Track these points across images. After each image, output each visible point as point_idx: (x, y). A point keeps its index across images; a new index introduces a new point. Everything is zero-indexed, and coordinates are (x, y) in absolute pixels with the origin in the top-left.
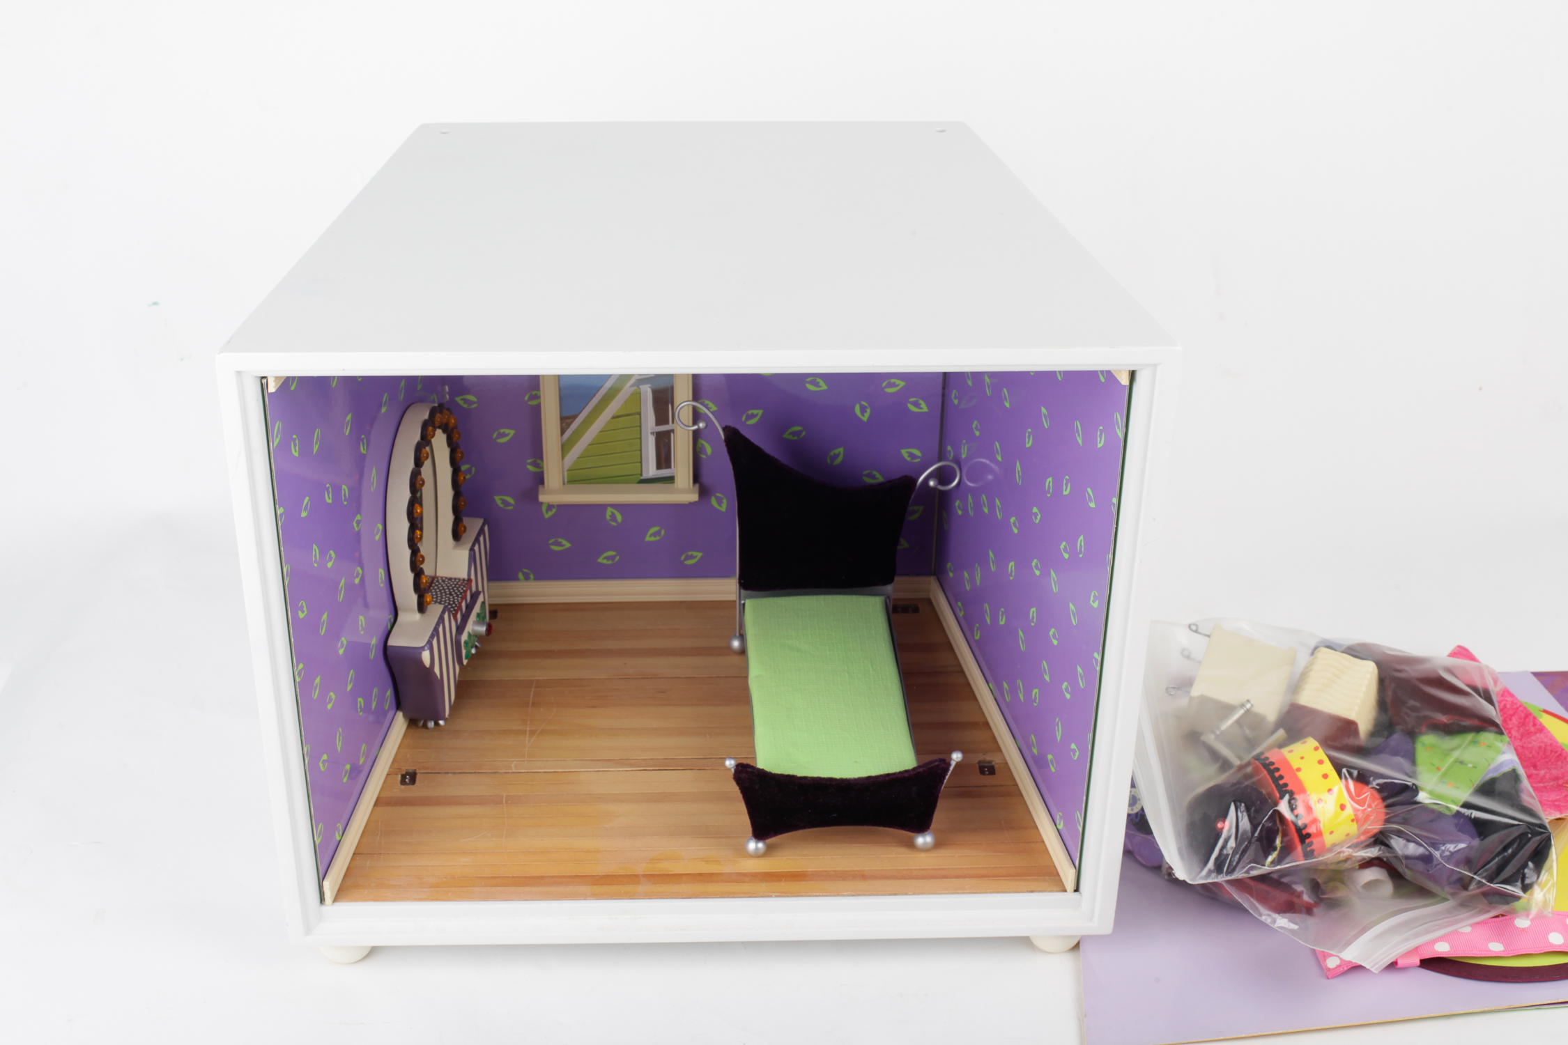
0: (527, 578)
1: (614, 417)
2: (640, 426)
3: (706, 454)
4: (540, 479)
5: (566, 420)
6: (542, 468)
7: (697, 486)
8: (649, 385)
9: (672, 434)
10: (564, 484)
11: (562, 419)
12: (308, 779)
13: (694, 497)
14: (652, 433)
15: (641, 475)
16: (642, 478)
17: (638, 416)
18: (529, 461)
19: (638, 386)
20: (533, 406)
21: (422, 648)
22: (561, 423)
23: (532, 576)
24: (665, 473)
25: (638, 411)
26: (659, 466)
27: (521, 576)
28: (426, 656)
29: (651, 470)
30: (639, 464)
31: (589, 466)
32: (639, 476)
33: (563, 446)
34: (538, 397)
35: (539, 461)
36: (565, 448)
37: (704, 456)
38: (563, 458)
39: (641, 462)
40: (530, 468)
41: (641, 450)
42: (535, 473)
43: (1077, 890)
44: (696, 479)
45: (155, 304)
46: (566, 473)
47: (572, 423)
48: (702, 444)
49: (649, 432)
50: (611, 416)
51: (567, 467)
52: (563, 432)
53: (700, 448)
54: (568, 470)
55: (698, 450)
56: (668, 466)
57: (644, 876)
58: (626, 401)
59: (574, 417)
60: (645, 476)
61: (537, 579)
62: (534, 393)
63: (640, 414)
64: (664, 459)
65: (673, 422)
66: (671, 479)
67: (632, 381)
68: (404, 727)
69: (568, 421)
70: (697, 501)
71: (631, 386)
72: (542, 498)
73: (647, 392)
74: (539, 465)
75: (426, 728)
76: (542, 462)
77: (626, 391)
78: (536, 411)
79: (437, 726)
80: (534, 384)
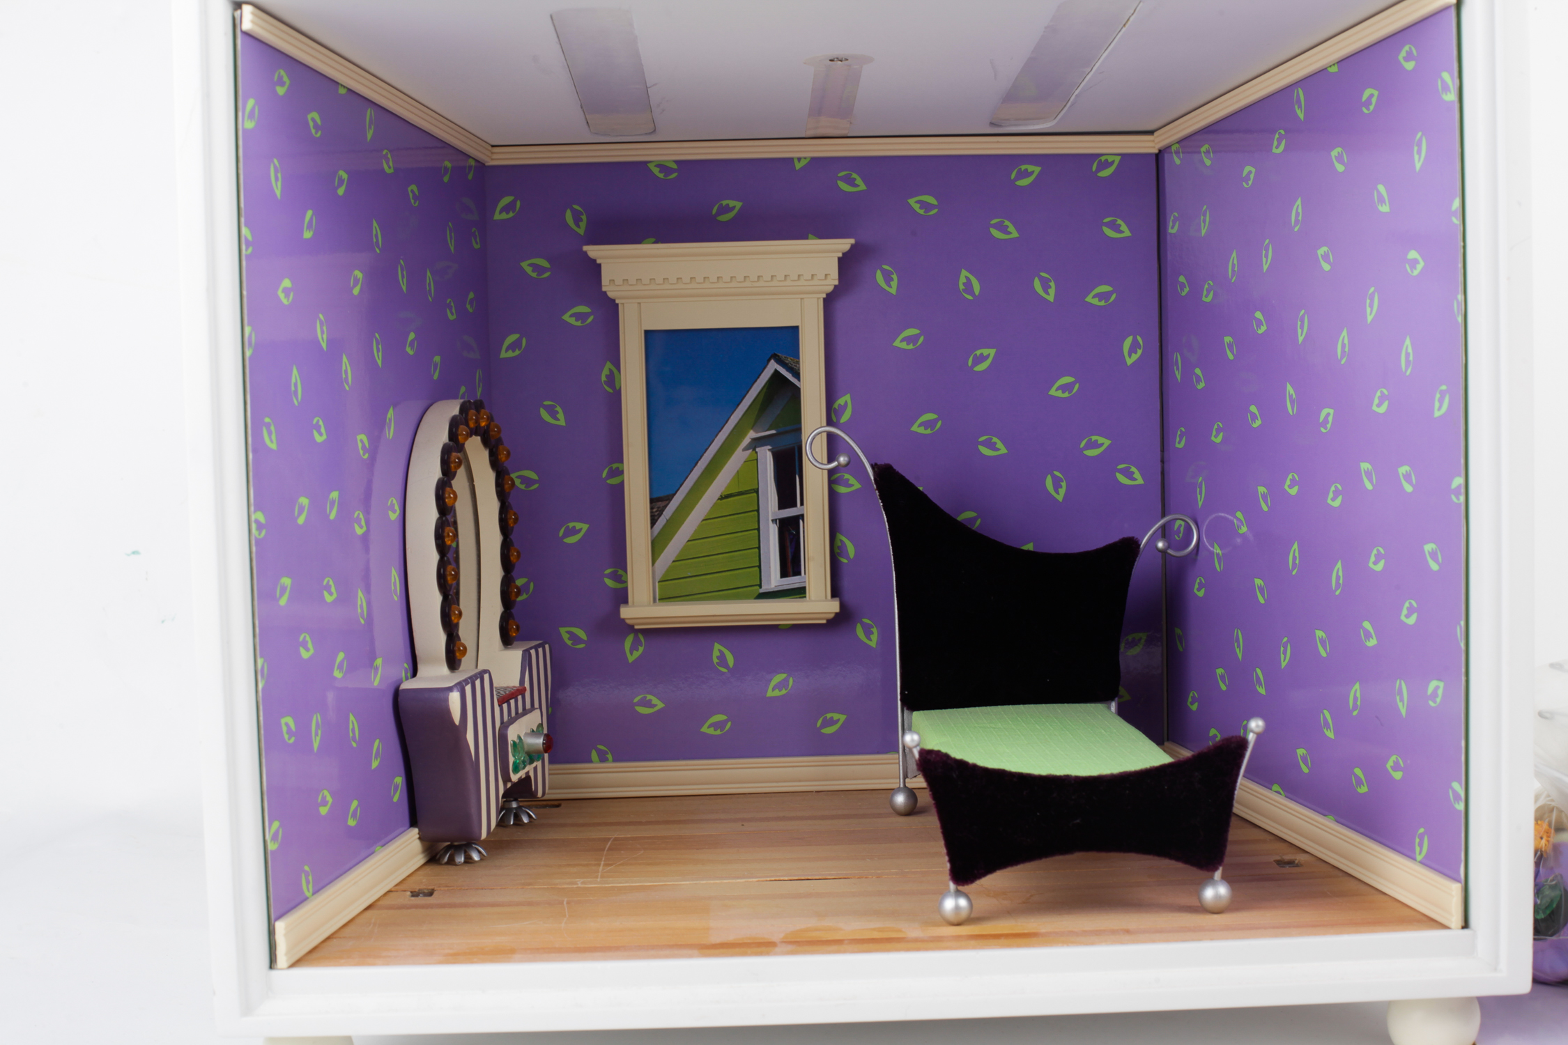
0: (603, 759)
1: (722, 498)
2: (758, 511)
3: (847, 557)
4: (622, 597)
5: (658, 503)
6: (626, 582)
7: (837, 600)
8: (770, 447)
9: (801, 522)
10: (654, 601)
11: (653, 501)
12: (261, 718)
13: (833, 607)
14: (774, 521)
15: (760, 586)
16: (761, 591)
17: (755, 495)
18: (608, 571)
19: (754, 449)
20: (612, 486)
21: (450, 689)
22: (652, 508)
23: (610, 756)
24: (792, 582)
25: (756, 487)
26: (784, 574)
27: (594, 755)
28: (454, 698)
29: (773, 579)
30: (757, 569)
31: (689, 574)
32: (758, 587)
33: (653, 543)
34: (619, 472)
35: (621, 572)
36: (657, 546)
37: (845, 561)
38: (653, 563)
39: (760, 567)
40: (609, 582)
41: (759, 548)
42: (615, 590)
43: (1466, 925)
44: (835, 592)
46: (657, 584)
47: (666, 506)
48: (842, 541)
49: (770, 518)
50: (718, 496)
51: (658, 577)
52: (653, 521)
53: (839, 547)
54: (659, 582)
55: (837, 551)
56: (798, 573)
57: (784, 943)
58: (738, 474)
59: (669, 498)
60: (766, 588)
61: (618, 760)
62: (615, 466)
63: (757, 491)
64: (791, 562)
65: (802, 504)
66: (800, 592)
67: (746, 441)
68: (420, 860)
69: (661, 504)
70: (837, 614)
71: (745, 449)
72: (626, 613)
73: (766, 458)
74: (621, 576)
75: (451, 861)
76: (625, 570)
77: (739, 457)
78: (617, 495)
79: (469, 860)
80: (616, 453)
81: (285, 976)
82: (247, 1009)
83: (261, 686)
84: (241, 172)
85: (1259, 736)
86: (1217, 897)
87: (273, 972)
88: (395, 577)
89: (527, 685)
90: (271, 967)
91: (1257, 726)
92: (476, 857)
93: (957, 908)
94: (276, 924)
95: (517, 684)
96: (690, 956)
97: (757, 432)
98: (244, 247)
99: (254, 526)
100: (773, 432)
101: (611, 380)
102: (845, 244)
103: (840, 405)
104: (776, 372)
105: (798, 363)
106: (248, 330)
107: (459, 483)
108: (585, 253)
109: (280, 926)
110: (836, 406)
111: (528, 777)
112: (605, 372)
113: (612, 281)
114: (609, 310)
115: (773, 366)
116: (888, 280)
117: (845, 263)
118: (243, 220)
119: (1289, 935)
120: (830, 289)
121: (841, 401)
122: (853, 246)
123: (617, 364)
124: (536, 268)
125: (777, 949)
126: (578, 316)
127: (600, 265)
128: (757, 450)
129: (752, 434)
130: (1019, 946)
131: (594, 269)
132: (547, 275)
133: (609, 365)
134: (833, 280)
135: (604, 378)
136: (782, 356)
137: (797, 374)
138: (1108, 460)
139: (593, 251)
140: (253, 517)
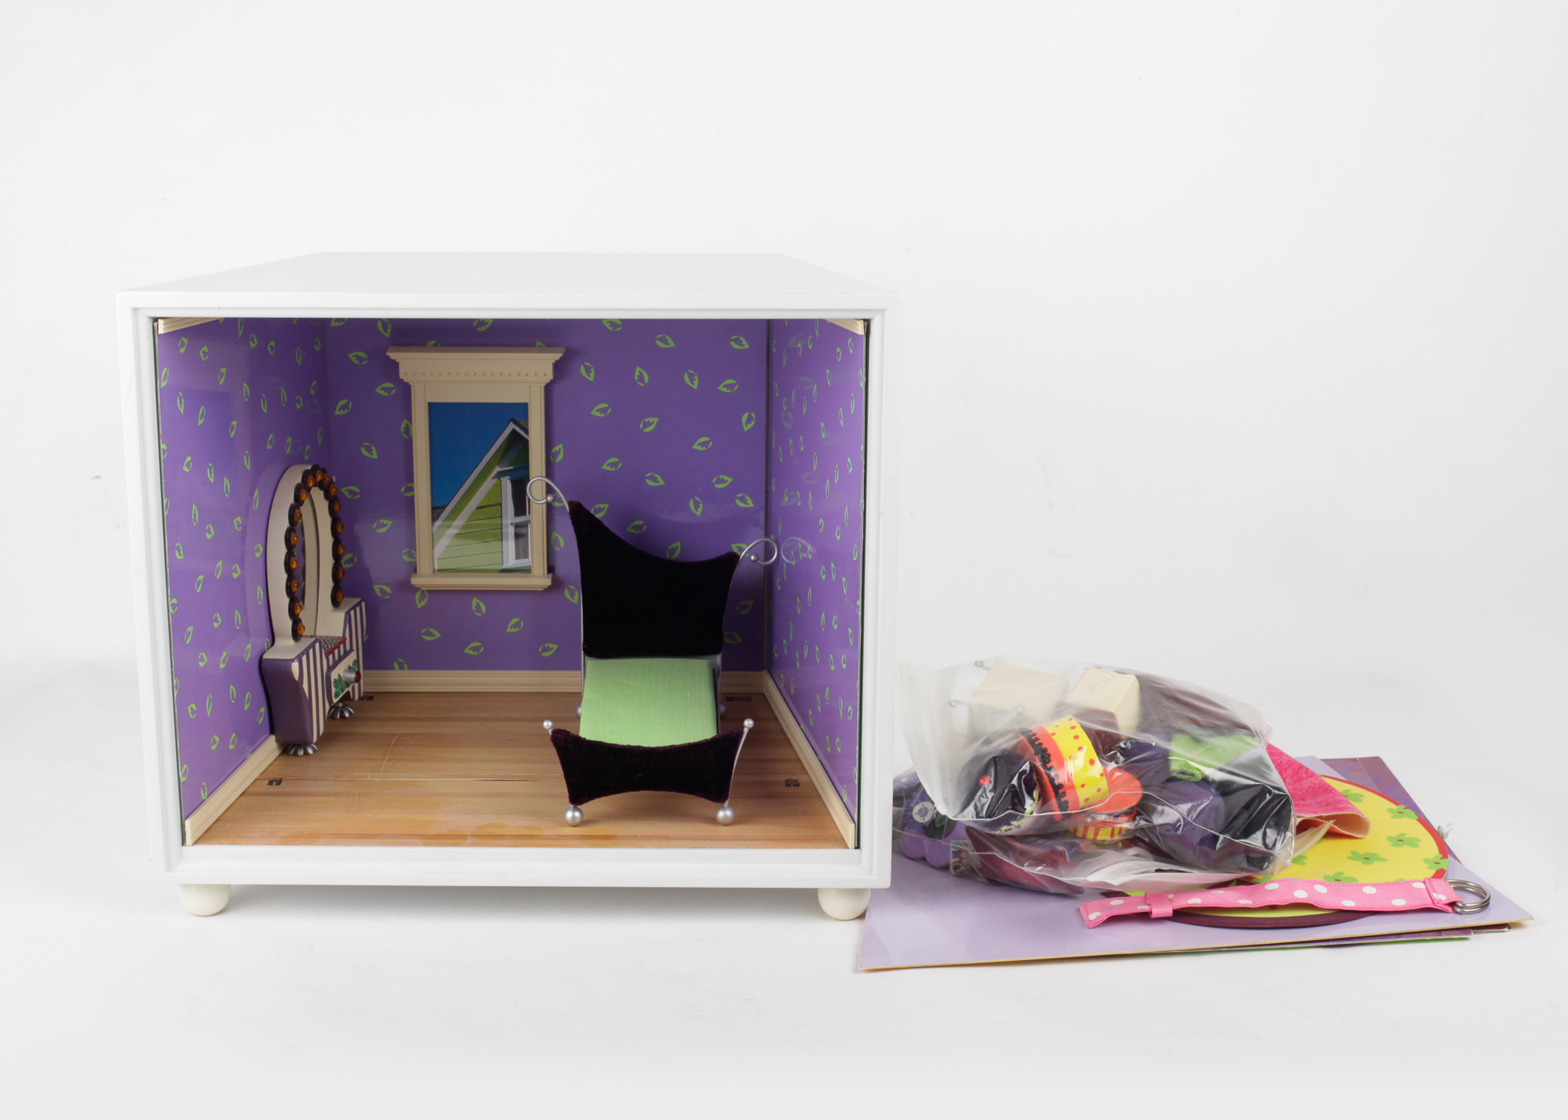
0: (401, 668)
1: (479, 508)
2: (501, 517)
3: (559, 547)
4: (413, 568)
5: (436, 509)
6: (415, 558)
7: (551, 575)
8: (509, 477)
9: (529, 525)
10: (433, 574)
11: (434, 509)
12: (176, 712)
13: (547, 582)
14: (511, 524)
15: (502, 564)
16: (504, 567)
17: (499, 507)
18: (405, 551)
19: (499, 478)
20: (407, 498)
21: (293, 660)
22: (433, 513)
23: (406, 666)
24: (523, 562)
25: (499, 502)
26: (518, 557)
27: (396, 665)
28: (295, 666)
29: (511, 560)
30: (500, 554)
31: (457, 555)
32: (500, 565)
33: (434, 535)
34: (412, 489)
35: (413, 552)
36: (436, 537)
37: (557, 549)
38: (434, 547)
39: (502, 552)
40: (405, 558)
41: (502, 540)
42: (410, 563)
43: (858, 847)
44: (551, 569)
45: (97, 477)
46: (436, 561)
47: (441, 513)
48: (556, 537)
49: (509, 522)
50: (476, 507)
51: (437, 556)
52: (433, 521)
53: (554, 541)
54: (438, 559)
55: (552, 542)
56: (526, 556)
57: (472, 835)
58: (488, 493)
59: (444, 508)
60: (506, 566)
61: (410, 668)
62: (409, 485)
63: (501, 505)
64: (522, 549)
65: (529, 514)
66: (526, 571)
67: (494, 472)
68: (277, 753)
69: (438, 511)
70: (550, 587)
71: (494, 478)
72: (415, 581)
73: (507, 484)
74: (413, 554)
75: (295, 754)
76: (415, 550)
77: (489, 483)
78: (411, 501)
79: (306, 753)
80: (409, 477)
81: (190, 850)
82: (169, 868)
83: (175, 694)
85: (751, 731)
86: (726, 817)
87: (184, 848)
88: (260, 590)
89: (347, 635)
90: (183, 844)
91: (749, 724)
92: (310, 751)
93: (574, 817)
94: (186, 821)
95: (341, 635)
96: (416, 845)
97: (501, 467)
98: (162, 455)
99: (171, 608)
100: (512, 468)
101: (408, 430)
102: (557, 356)
103: (555, 451)
104: (514, 431)
105: (528, 424)
106: (165, 501)
107: (305, 509)
108: (388, 356)
109: (188, 823)
110: (553, 451)
111: (348, 692)
112: (403, 425)
113: (406, 374)
114: (406, 389)
115: (512, 426)
116: (588, 372)
117: (557, 366)
118: (161, 440)
119: (755, 847)
120: (548, 381)
121: (556, 448)
122: (561, 357)
123: (410, 420)
124: (358, 358)
125: (467, 841)
126: (386, 389)
127: (398, 363)
128: (501, 479)
129: (498, 469)
130: (601, 846)
131: (395, 365)
132: (365, 362)
133: (405, 421)
134: (550, 377)
135: (402, 429)
136: (518, 420)
137: (527, 432)
138: (730, 492)
139: (393, 355)
140: (170, 603)
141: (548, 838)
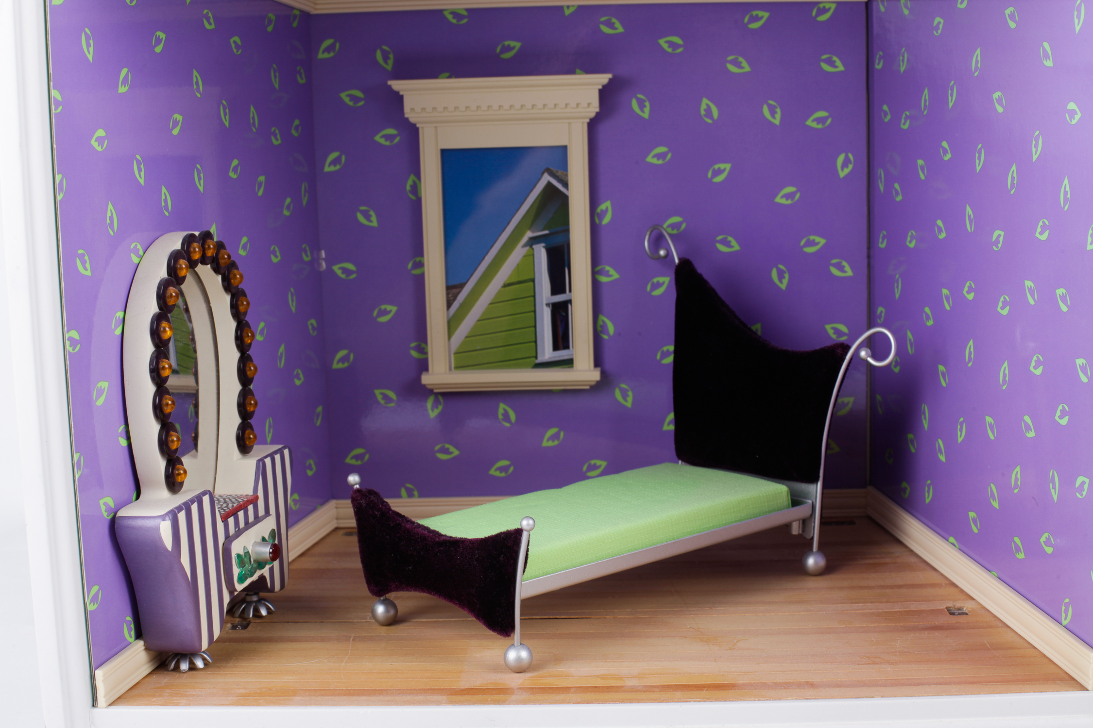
0: (410, 495)
1: (506, 285)
2: (534, 296)
3: (608, 333)
4: (423, 366)
5: (452, 290)
6: (426, 353)
7: (599, 369)
8: (543, 245)
9: (570, 306)
10: (450, 369)
11: (449, 288)
13: (595, 376)
14: (548, 305)
15: (536, 357)
16: (538, 361)
17: (532, 283)
18: (413, 345)
19: (531, 246)
20: (416, 276)
22: (448, 294)
23: (416, 493)
24: (562, 354)
25: (532, 277)
26: (556, 347)
27: (403, 492)
29: (547, 352)
30: (533, 344)
31: (478, 348)
32: (534, 359)
33: (449, 322)
34: (420, 265)
35: (423, 345)
36: (452, 325)
37: (605, 337)
38: (450, 338)
39: (536, 342)
40: (414, 354)
41: (535, 327)
42: (418, 360)
44: (597, 362)
46: (453, 356)
47: (459, 293)
48: (603, 322)
49: (545, 302)
50: (501, 284)
51: (453, 350)
52: (449, 304)
53: (601, 326)
54: (455, 353)
55: (599, 329)
56: (566, 346)
58: (518, 265)
59: (461, 286)
60: (541, 359)
61: (421, 495)
62: (418, 259)
63: (533, 280)
64: (561, 339)
65: (570, 291)
66: (568, 363)
67: (525, 239)
69: (455, 291)
70: (598, 382)
71: (524, 246)
72: (426, 379)
73: (541, 253)
74: (423, 349)
76: (426, 343)
77: (518, 252)
78: (420, 282)
80: (418, 249)
81: (103, 712)
83: (77, 476)
84: (49, 43)
87: (95, 710)
90: (93, 706)
94: (96, 672)
97: (533, 232)
98: (53, 107)
99: (68, 343)
100: (546, 232)
101: (415, 189)
102: (604, 78)
103: (602, 210)
104: (549, 184)
105: (567, 175)
106: (58, 178)
108: (390, 87)
109: (99, 673)
110: (599, 210)
112: (410, 183)
113: (412, 109)
114: (412, 133)
115: (546, 178)
116: (642, 106)
117: (605, 94)
118: (52, 84)
120: (593, 115)
121: (603, 207)
122: (610, 80)
123: (418, 175)
124: (353, 98)
126: (387, 137)
127: (402, 97)
128: (534, 247)
129: (529, 234)
131: (398, 99)
132: (361, 103)
133: (412, 178)
134: (595, 108)
135: (408, 188)
136: (554, 170)
137: (566, 185)
138: (824, 256)
139: (397, 85)
140: (67, 336)
141: (633, 690)
